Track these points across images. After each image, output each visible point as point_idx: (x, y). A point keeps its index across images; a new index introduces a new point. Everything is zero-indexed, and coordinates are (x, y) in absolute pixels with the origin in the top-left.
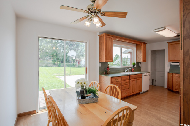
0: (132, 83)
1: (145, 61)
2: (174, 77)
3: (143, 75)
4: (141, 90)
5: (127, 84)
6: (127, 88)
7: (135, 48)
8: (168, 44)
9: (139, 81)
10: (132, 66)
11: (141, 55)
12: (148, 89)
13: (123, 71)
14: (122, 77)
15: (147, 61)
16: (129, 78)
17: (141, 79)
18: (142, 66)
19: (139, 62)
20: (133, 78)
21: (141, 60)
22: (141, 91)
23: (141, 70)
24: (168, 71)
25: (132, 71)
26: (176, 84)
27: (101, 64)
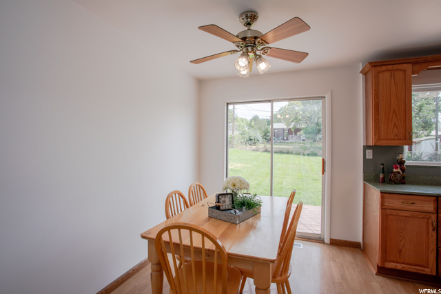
27: (371, 151)
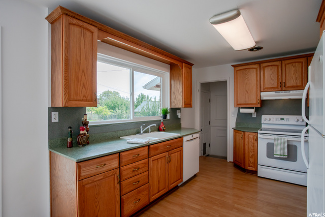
0: (158, 167)
1: (188, 104)
2: (246, 140)
3: (185, 139)
4: (181, 178)
5: (140, 171)
6: (141, 183)
7: (168, 74)
8: (233, 68)
9: (174, 156)
10: (159, 117)
11: (180, 91)
12: (197, 170)
13: (135, 130)
14: (122, 154)
15: (193, 106)
16: (147, 152)
17: (181, 151)
18: (184, 116)
19: (177, 107)
20: (159, 151)
21: (180, 103)
22: (182, 181)
23: (182, 127)
24: (234, 126)
25: (159, 130)
26: (251, 154)
27: (57, 113)
